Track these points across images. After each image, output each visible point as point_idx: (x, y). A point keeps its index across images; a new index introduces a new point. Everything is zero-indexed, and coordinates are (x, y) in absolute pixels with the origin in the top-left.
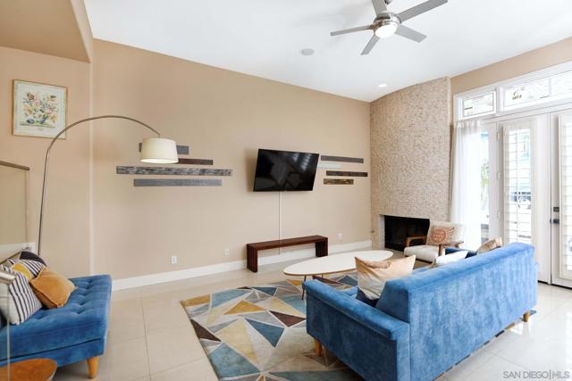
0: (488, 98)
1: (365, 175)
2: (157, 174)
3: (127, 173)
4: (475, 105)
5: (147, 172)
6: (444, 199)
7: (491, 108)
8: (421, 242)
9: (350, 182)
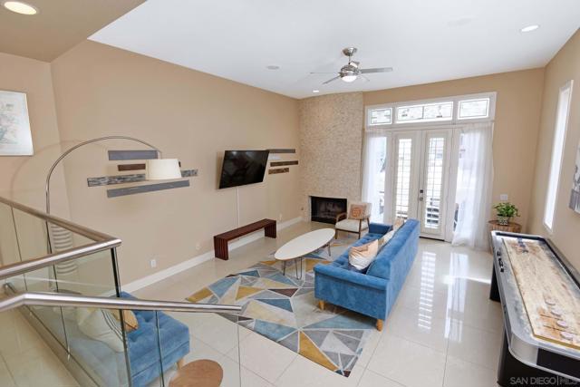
0: (388, 112)
1: (296, 163)
2: (130, 182)
3: (99, 184)
4: (379, 116)
5: (119, 181)
6: (357, 184)
7: (388, 120)
8: (344, 218)
9: (287, 170)
